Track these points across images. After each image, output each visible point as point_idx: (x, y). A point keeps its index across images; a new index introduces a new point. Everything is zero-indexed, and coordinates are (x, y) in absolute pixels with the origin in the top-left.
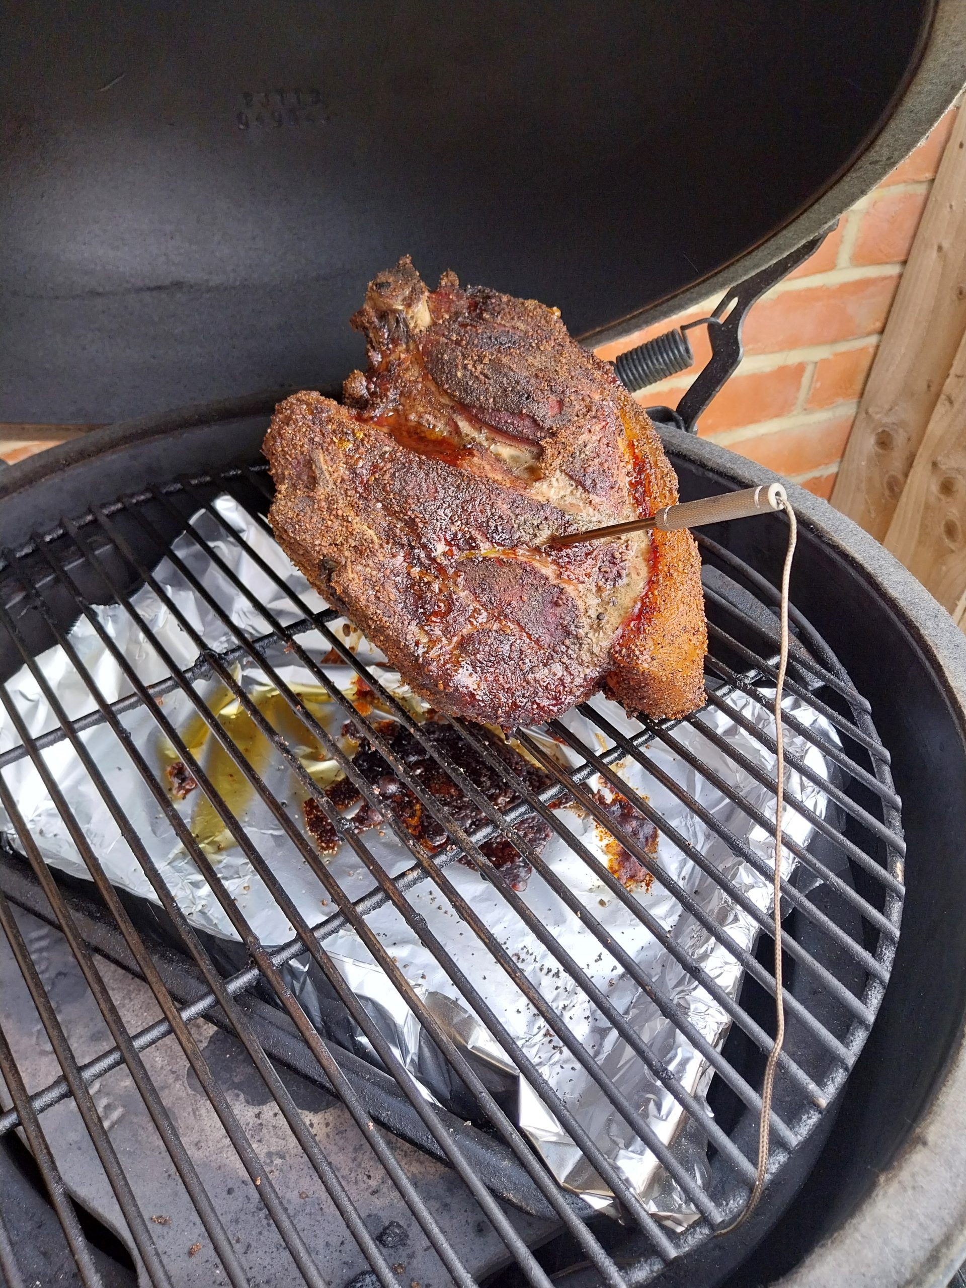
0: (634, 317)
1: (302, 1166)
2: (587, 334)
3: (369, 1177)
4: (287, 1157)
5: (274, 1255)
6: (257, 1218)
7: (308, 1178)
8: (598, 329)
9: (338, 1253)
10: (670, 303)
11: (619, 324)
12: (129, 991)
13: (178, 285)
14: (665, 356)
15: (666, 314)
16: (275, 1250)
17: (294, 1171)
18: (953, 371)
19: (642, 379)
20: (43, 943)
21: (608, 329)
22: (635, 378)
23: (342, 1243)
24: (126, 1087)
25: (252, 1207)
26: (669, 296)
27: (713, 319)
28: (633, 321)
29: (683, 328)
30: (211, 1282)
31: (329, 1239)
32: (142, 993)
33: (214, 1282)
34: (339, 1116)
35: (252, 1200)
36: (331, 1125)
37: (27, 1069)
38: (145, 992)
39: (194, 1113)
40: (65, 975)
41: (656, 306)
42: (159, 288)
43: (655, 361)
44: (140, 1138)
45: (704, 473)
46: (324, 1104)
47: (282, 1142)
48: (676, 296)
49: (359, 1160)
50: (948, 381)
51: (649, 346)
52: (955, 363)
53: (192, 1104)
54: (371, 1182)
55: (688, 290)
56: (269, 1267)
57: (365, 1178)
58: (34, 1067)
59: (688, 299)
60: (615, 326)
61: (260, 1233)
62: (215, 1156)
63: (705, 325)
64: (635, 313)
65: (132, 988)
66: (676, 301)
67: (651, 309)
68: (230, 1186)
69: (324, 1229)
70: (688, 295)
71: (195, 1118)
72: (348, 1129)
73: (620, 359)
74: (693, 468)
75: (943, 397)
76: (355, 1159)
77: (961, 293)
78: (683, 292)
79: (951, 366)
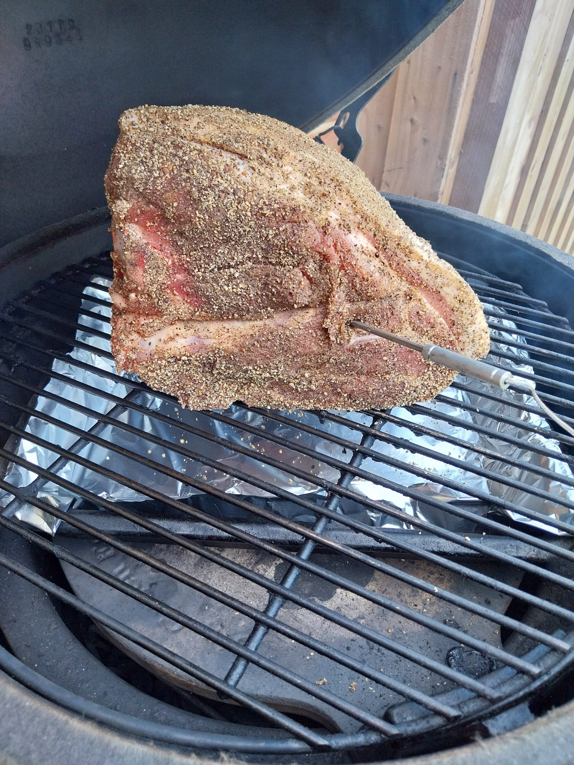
1: (377, 617)
3: (416, 605)
4: (366, 617)
5: (397, 667)
6: (373, 654)
7: (385, 622)
9: (429, 649)
12: (205, 575)
16: (396, 664)
17: (375, 622)
18: (385, 169)
20: (127, 573)
23: (428, 643)
24: (244, 626)
25: (366, 650)
27: (337, 126)
30: (374, 698)
31: (419, 644)
32: (213, 572)
33: (376, 697)
34: (377, 584)
35: (364, 647)
36: (376, 590)
37: (172, 645)
38: (216, 572)
39: (296, 620)
40: (156, 584)
44: (274, 648)
46: (364, 582)
47: (356, 611)
49: (404, 600)
50: (384, 175)
52: (386, 164)
53: (291, 616)
54: (418, 607)
56: (399, 674)
57: (414, 607)
58: (175, 642)
61: (381, 660)
62: (325, 636)
63: (333, 131)
65: (205, 572)
68: (346, 646)
69: (412, 641)
71: (299, 622)
72: (387, 588)
75: (383, 184)
76: (402, 601)
77: (379, 128)
79: (384, 166)
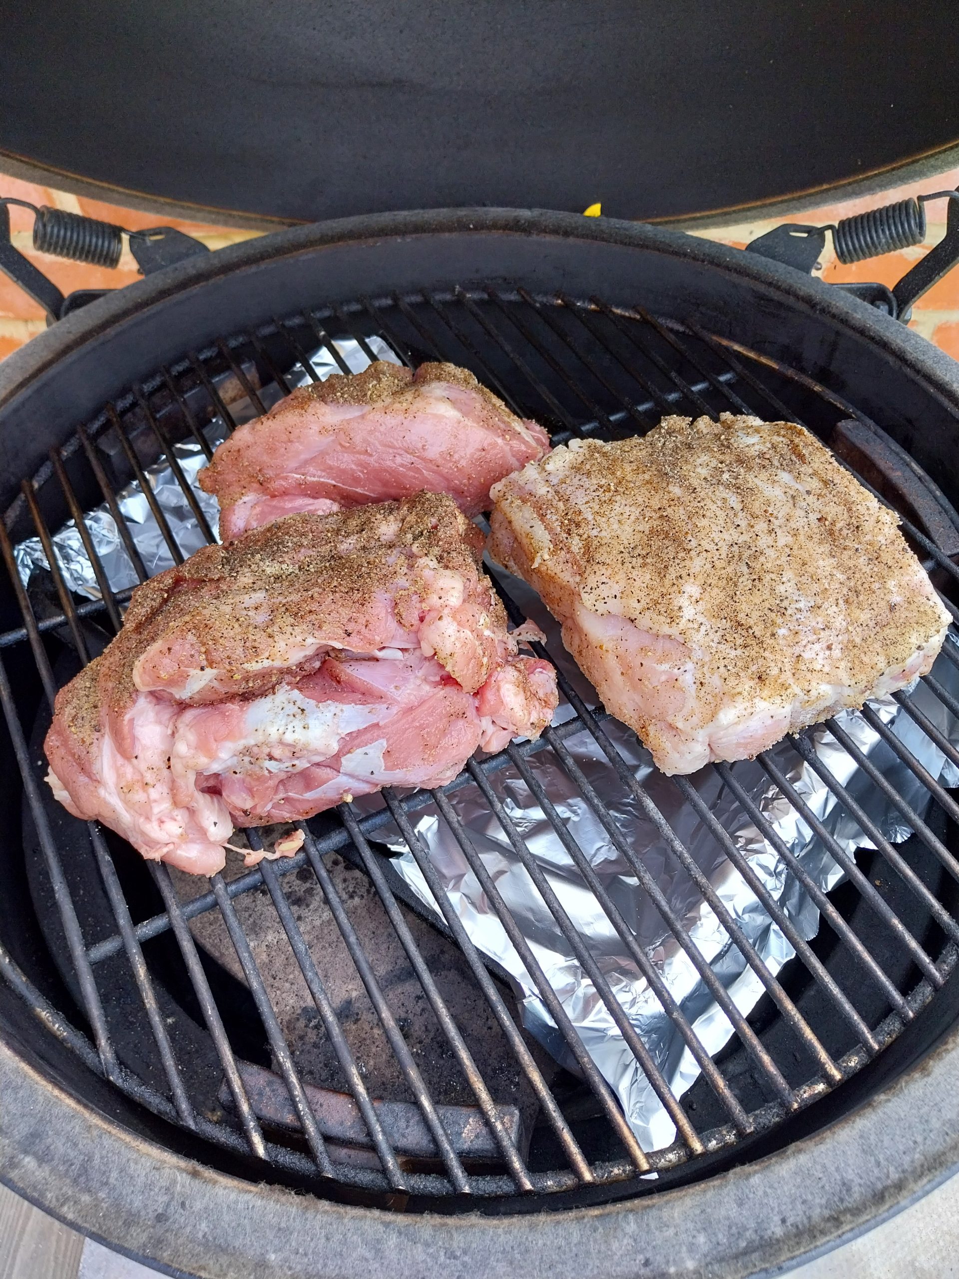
0: (867, 178)
2: (812, 191)
8: (825, 187)
10: (911, 168)
11: (850, 184)
13: (399, 84)
14: (893, 228)
15: (903, 180)
19: (862, 250)
21: (835, 188)
22: (855, 249)
26: (910, 160)
28: (867, 183)
29: (921, 198)
41: (893, 169)
42: (381, 85)
43: (880, 232)
45: (900, 368)
48: (917, 161)
51: (878, 215)
55: (932, 156)
59: (932, 166)
60: (844, 186)
63: (945, 200)
64: (870, 174)
66: (917, 166)
67: (888, 172)
70: (932, 161)
73: (842, 223)
74: (891, 359)
78: (927, 157)
